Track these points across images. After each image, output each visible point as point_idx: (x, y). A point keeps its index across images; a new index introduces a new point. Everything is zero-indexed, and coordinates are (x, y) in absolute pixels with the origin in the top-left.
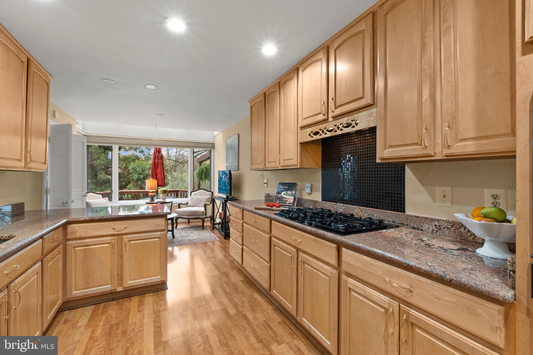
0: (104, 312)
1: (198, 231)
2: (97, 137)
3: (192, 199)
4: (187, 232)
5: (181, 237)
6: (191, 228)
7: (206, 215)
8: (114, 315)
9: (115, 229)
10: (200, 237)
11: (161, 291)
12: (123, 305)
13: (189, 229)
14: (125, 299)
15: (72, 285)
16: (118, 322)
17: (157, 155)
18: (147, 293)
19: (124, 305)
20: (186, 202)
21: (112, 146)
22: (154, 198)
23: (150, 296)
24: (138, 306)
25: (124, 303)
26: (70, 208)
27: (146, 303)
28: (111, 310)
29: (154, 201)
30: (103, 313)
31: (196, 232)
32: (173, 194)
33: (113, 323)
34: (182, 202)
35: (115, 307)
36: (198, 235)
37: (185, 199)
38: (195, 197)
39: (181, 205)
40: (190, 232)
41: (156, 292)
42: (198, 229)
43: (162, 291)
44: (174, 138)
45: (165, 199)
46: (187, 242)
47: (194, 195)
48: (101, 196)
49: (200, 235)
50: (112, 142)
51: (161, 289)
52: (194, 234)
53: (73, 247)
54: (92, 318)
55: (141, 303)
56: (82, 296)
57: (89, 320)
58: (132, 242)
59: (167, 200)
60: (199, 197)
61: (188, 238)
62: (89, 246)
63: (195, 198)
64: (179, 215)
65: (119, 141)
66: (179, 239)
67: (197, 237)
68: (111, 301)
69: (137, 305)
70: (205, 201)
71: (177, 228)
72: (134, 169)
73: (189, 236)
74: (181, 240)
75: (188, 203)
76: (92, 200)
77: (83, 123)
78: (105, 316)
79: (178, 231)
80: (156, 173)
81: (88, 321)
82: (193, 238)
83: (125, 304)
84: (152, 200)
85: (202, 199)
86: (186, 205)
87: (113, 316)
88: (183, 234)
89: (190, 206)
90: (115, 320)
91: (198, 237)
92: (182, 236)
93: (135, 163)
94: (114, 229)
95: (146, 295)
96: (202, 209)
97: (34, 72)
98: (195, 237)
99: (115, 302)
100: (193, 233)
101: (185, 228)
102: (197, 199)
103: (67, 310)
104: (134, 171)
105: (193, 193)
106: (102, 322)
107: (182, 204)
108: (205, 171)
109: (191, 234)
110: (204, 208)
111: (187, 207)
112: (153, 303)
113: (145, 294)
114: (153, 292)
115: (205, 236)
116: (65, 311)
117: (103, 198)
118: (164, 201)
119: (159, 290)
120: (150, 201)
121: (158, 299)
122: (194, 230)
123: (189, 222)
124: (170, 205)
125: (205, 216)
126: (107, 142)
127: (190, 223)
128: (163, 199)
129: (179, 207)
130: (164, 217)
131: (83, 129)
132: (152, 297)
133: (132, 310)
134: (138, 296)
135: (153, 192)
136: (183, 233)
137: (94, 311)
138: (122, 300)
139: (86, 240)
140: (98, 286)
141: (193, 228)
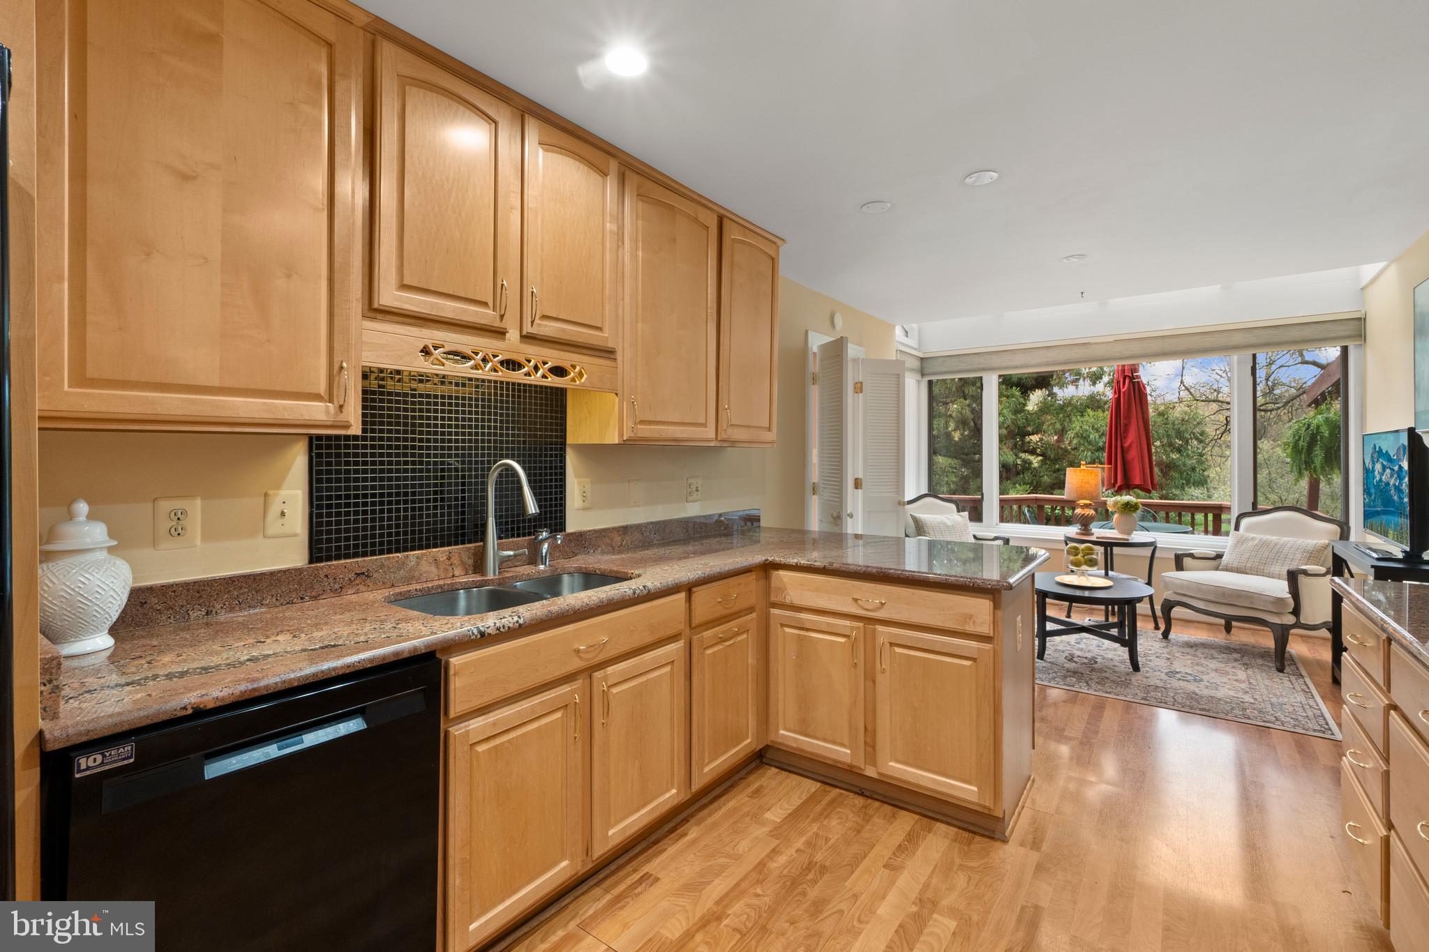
0: (825, 813)
1: (1250, 672)
2: (948, 358)
3: (1240, 542)
4: (1203, 661)
5: (1167, 674)
6: (1228, 650)
7: (1296, 612)
8: (836, 837)
9: (859, 601)
10: (1247, 698)
11: (983, 835)
12: (868, 821)
13: (1216, 655)
14: (886, 806)
15: (778, 712)
16: (827, 864)
17: (1122, 390)
18: (942, 822)
19: (870, 823)
20: (1211, 552)
21: (981, 378)
22: (1092, 526)
23: (945, 837)
24: (897, 849)
25: (875, 817)
26: (843, 532)
27: (919, 853)
28: (840, 818)
29: (1092, 534)
30: (821, 814)
31: (1241, 674)
32: (1199, 517)
33: (818, 857)
34: (1196, 551)
35: (852, 815)
36: (1243, 686)
37: (1210, 537)
38: (1253, 535)
39: (1186, 561)
40: (1213, 664)
41: (969, 831)
42: (1260, 661)
43: (985, 840)
44: (1168, 326)
45: (1129, 533)
46: (1180, 700)
47: (1250, 528)
48: (953, 506)
49: (1252, 688)
50: (980, 366)
51: (987, 833)
52: (1225, 680)
53: (781, 624)
54: (795, 816)
55: (911, 841)
56: (795, 749)
57: (790, 815)
58: (898, 650)
59: (1138, 536)
60: (1274, 538)
61: (1192, 687)
62: (808, 630)
63: (1253, 539)
64: (1176, 593)
65: (997, 361)
66: (1153, 681)
67: (1232, 693)
68: (856, 793)
69: (897, 845)
70: (1298, 556)
71: (1172, 636)
72: (1083, 437)
73: (1201, 680)
74: (1159, 684)
75: (1219, 556)
76: (928, 516)
77: (919, 330)
78: (819, 829)
79: (1165, 650)
80: (1122, 447)
81: (786, 818)
82: (1212, 693)
83: (876, 820)
84: (1086, 530)
85: (1284, 545)
86: (1213, 563)
87: (830, 839)
88: (1177, 666)
89: (1227, 569)
90: (826, 854)
91: (1240, 695)
92: (1172, 674)
93: (1086, 418)
94: (856, 600)
95: (938, 824)
96: (1280, 588)
97: (734, 241)
98: (1222, 693)
99: (859, 801)
100: (1227, 673)
101: (1204, 645)
102: (1264, 544)
103: (776, 767)
104: (1082, 441)
105: (1245, 522)
106: (803, 840)
107: (1192, 556)
108: (1327, 434)
109: (1213, 674)
110: (1286, 582)
111: (1217, 569)
112: (936, 866)
113: (937, 820)
114: (959, 828)
115: (1274, 700)
116: (772, 766)
117: (958, 511)
118: (1126, 537)
119: (981, 831)
120: (1077, 534)
121: (957, 861)
122: (1236, 660)
123: (1228, 628)
124: (1147, 552)
125: (1291, 620)
126: (968, 367)
127: (1233, 631)
128: (1122, 533)
129: (1179, 566)
130: (990, 594)
131: (920, 344)
132: (947, 842)
133: (877, 849)
134: (917, 817)
135: (1087, 506)
136: (1183, 664)
137: (812, 800)
138: (877, 804)
139: (803, 616)
140: (825, 740)
141: (1236, 656)
